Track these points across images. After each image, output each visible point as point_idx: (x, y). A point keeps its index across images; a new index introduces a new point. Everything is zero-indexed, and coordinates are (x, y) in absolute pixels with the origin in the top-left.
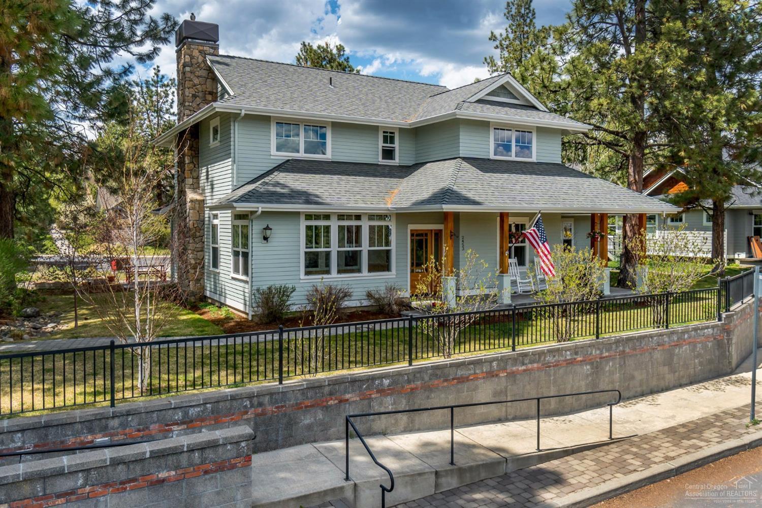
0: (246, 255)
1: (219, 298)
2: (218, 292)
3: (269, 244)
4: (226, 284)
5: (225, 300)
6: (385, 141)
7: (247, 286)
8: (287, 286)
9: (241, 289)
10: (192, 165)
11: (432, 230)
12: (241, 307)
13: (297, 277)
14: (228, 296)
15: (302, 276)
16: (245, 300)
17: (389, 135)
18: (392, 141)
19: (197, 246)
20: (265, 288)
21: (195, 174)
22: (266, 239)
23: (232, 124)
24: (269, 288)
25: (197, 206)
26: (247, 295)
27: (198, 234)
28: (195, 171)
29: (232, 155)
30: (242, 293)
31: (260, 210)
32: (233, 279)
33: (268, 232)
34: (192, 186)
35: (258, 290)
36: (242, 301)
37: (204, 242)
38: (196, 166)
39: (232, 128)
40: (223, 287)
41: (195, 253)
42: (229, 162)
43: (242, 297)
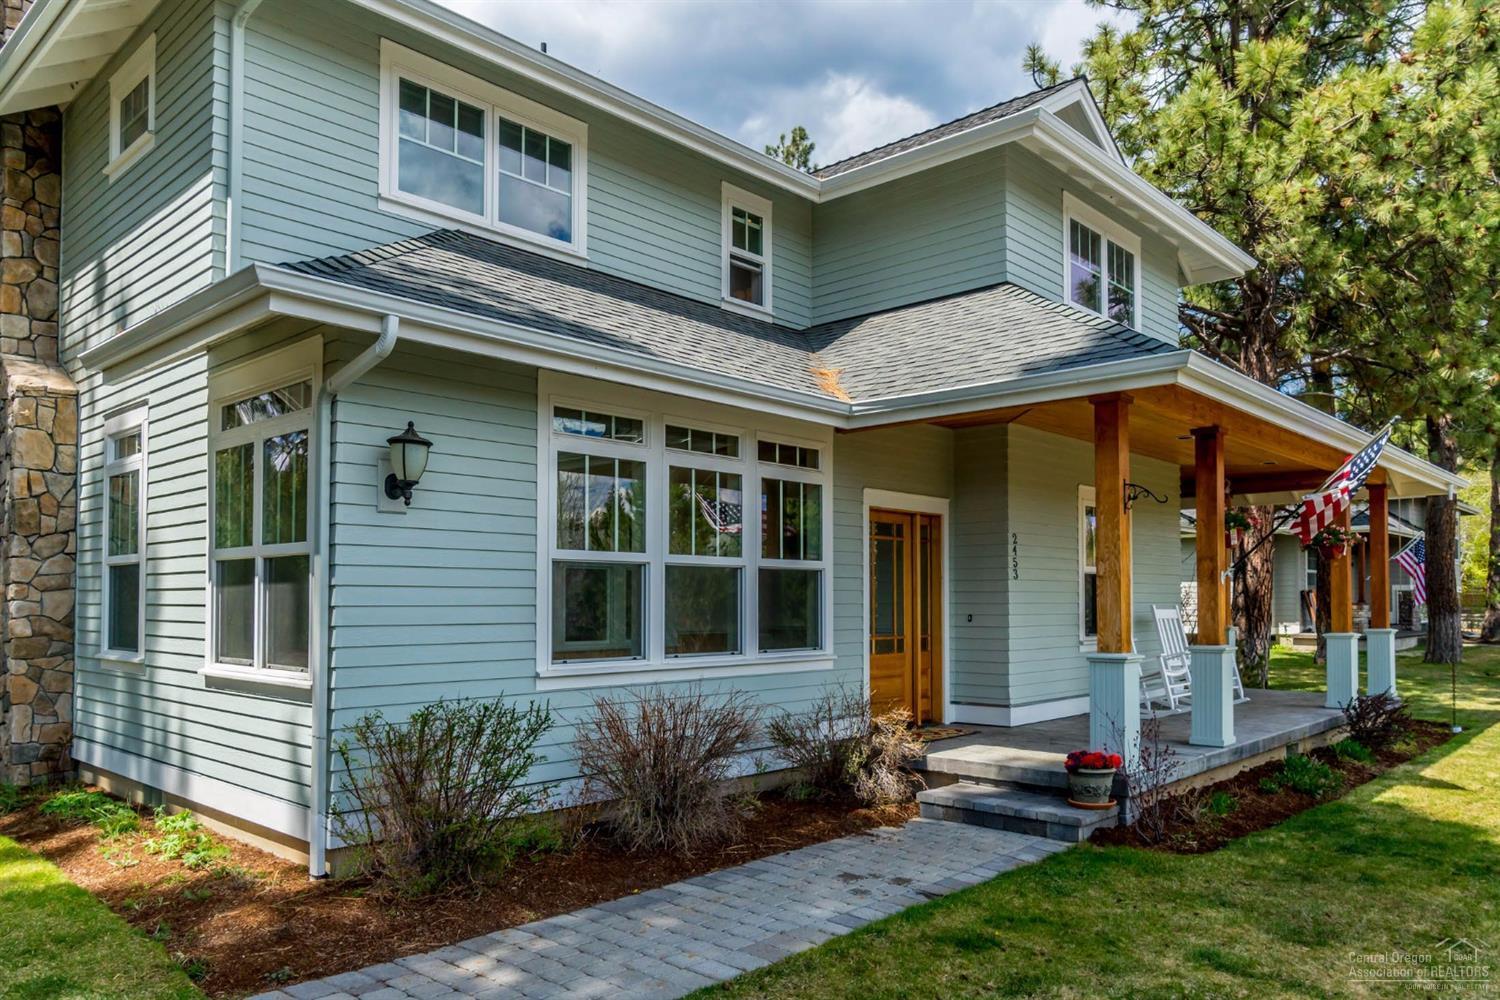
0: (289, 573)
1: (155, 775)
2: (148, 749)
3: (412, 517)
4: (191, 713)
5: (184, 783)
6: (738, 241)
7: (307, 715)
8: (508, 703)
9: (280, 732)
10: (27, 269)
11: (912, 515)
12: (280, 816)
13: (525, 669)
14: (197, 764)
15: (545, 665)
16: (299, 783)
17: (748, 222)
18: (756, 248)
19: (45, 568)
20: (400, 717)
21: (40, 304)
22: (398, 488)
23: (218, 27)
24: (424, 719)
25: (47, 413)
26: (307, 756)
27: (48, 523)
28: (41, 290)
29: (217, 159)
30: (283, 751)
31: (394, 330)
32: (215, 684)
33: (415, 454)
34: (27, 346)
35: (365, 729)
36: (285, 789)
37: (73, 556)
38: (48, 274)
39: (219, 43)
40: (174, 725)
41: (35, 595)
42: (205, 188)
43: (284, 769)
